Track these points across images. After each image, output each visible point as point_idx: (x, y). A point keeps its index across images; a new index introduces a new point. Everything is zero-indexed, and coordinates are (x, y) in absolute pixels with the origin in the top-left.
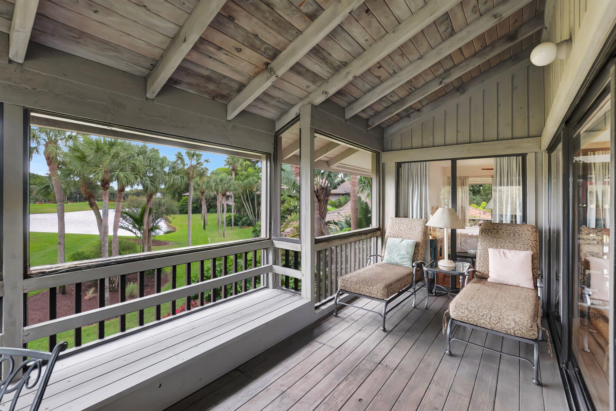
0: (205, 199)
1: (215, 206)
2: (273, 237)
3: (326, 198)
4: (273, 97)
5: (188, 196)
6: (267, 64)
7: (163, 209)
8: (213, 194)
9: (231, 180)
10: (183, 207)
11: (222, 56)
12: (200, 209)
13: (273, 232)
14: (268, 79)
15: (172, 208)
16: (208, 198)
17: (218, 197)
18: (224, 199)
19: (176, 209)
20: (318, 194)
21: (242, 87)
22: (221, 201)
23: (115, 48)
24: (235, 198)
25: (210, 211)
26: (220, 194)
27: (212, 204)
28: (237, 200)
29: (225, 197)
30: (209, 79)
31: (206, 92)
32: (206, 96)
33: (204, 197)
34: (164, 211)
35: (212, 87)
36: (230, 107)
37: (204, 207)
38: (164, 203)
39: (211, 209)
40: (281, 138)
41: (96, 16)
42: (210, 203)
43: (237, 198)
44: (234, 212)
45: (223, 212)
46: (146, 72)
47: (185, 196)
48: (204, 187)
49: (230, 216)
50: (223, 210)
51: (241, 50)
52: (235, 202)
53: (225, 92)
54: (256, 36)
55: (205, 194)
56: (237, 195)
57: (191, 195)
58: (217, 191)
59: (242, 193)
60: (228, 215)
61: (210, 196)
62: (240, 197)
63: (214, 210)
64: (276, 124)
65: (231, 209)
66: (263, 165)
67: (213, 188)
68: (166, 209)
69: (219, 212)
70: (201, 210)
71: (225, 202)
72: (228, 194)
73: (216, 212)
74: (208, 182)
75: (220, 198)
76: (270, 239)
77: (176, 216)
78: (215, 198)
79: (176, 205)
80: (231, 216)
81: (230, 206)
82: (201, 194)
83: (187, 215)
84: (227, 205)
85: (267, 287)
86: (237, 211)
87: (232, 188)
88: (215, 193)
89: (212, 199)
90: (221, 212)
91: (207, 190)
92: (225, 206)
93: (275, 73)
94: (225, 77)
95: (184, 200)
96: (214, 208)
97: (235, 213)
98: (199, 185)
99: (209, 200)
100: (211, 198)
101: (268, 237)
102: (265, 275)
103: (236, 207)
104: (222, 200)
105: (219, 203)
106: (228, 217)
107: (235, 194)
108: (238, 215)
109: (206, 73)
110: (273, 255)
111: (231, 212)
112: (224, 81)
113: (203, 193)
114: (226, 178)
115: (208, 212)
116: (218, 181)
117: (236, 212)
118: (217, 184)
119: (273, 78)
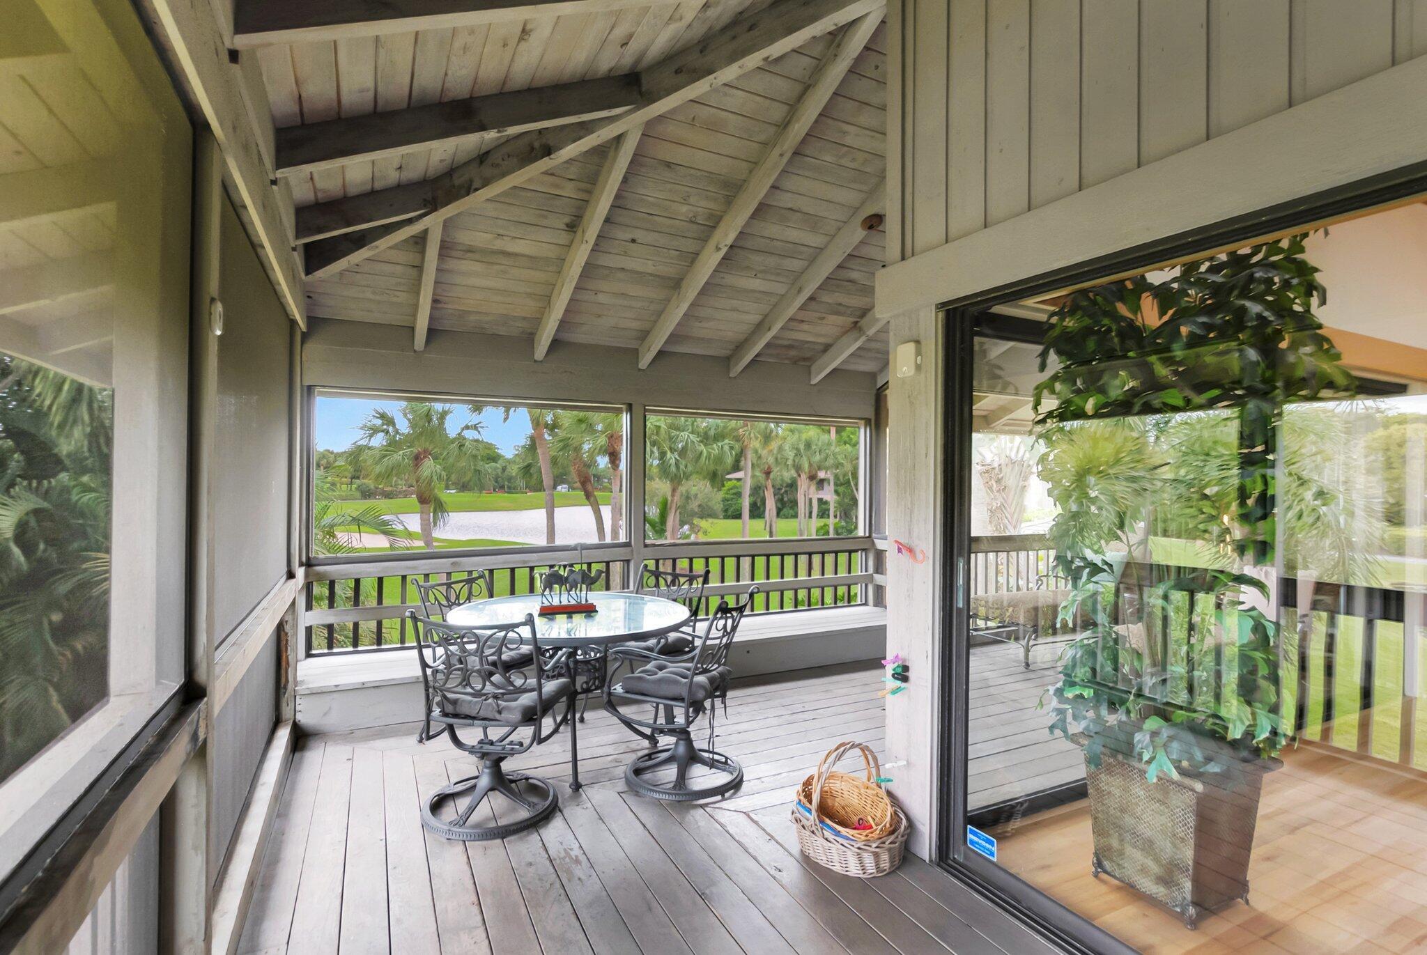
0: (773, 486)
1: (794, 503)
2: (874, 535)
3: (1021, 483)
4: (869, 350)
5: (739, 480)
6: (856, 323)
7: (694, 505)
8: (788, 475)
9: (829, 444)
10: (727, 503)
11: (805, 327)
12: (762, 509)
13: (873, 528)
14: (856, 340)
15: (710, 504)
16: (778, 482)
17: (799, 484)
18: (813, 488)
19: (718, 507)
20: (1000, 476)
21: (827, 348)
22: (806, 493)
23: (709, 341)
24: (836, 485)
25: (782, 513)
26: (804, 476)
27: (786, 499)
28: (841, 489)
29: (815, 482)
30: (790, 347)
31: (787, 359)
32: (786, 362)
33: (769, 484)
34: (696, 510)
35: (793, 353)
36: (813, 368)
37: (771, 505)
38: (696, 495)
39: (785, 510)
40: (886, 395)
41: (700, 325)
42: (782, 495)
43: (842, 484)
44: (835, 517)
45: (810, 517)
46: (728, 352)
47: (730, 480)
48: (771, 460)
49: (826, 525)
50: (811, 513)
51: (824, 318)
52: (836, 492)
53: (808, 355)
54: (840, 304)
55: (772, 476)
56: (841, 478)
57: (746, 478)
58: (798, 469)
59: (852, 474)
60: (822, 522)
61: (782, 480)
62: (848, 482)
63: (791, 511)
64: (879, 377)
65: (829, 510)
66: (863, 436)
67: (790, 462)
68: (699, 506)
69: (803, 515)
70: (764, 511)
71: (815, 496)
72: (822, 475)
73: (795, 516)
74: (780, 449)
75: (803, 484)
76: (870, 536)
77: (715, 521)
78: (793, 485)
79: (716, 498)
80: (828, 526)
81: (826, 503)
82: (764, 476)
83: (738, 522)
84: (820, 500)
85: (866, 604)
86: (842, 514)
87: (831, 461)
88: (793, 473)
89: (787, 486)
90: (807, 515)
91: (777, 467)
92: (815, 503)
93: (864, 333)
94: (808, 342)
95: (729, 490)
96: (792, 508)
97: (838, 520)
98: (760, 457)
99: (780, 489)
100: (785, 485)
101: (867, 535)
102: (864, 585)
103: (840, 503)
104: (809, 488)
105: (803, 496)
106: (822, 528)
107: (836, 477)
108: (843, 523)
109: (786, 343)
110: (874, 560)
111: (828, 516)
112: (806, 346)
113: (768, 473)
114: (818, 440)
115: (778, 515)
116: (802, 447)
117: (841, 517)
118: (798, 453)
119: (863, 338)
